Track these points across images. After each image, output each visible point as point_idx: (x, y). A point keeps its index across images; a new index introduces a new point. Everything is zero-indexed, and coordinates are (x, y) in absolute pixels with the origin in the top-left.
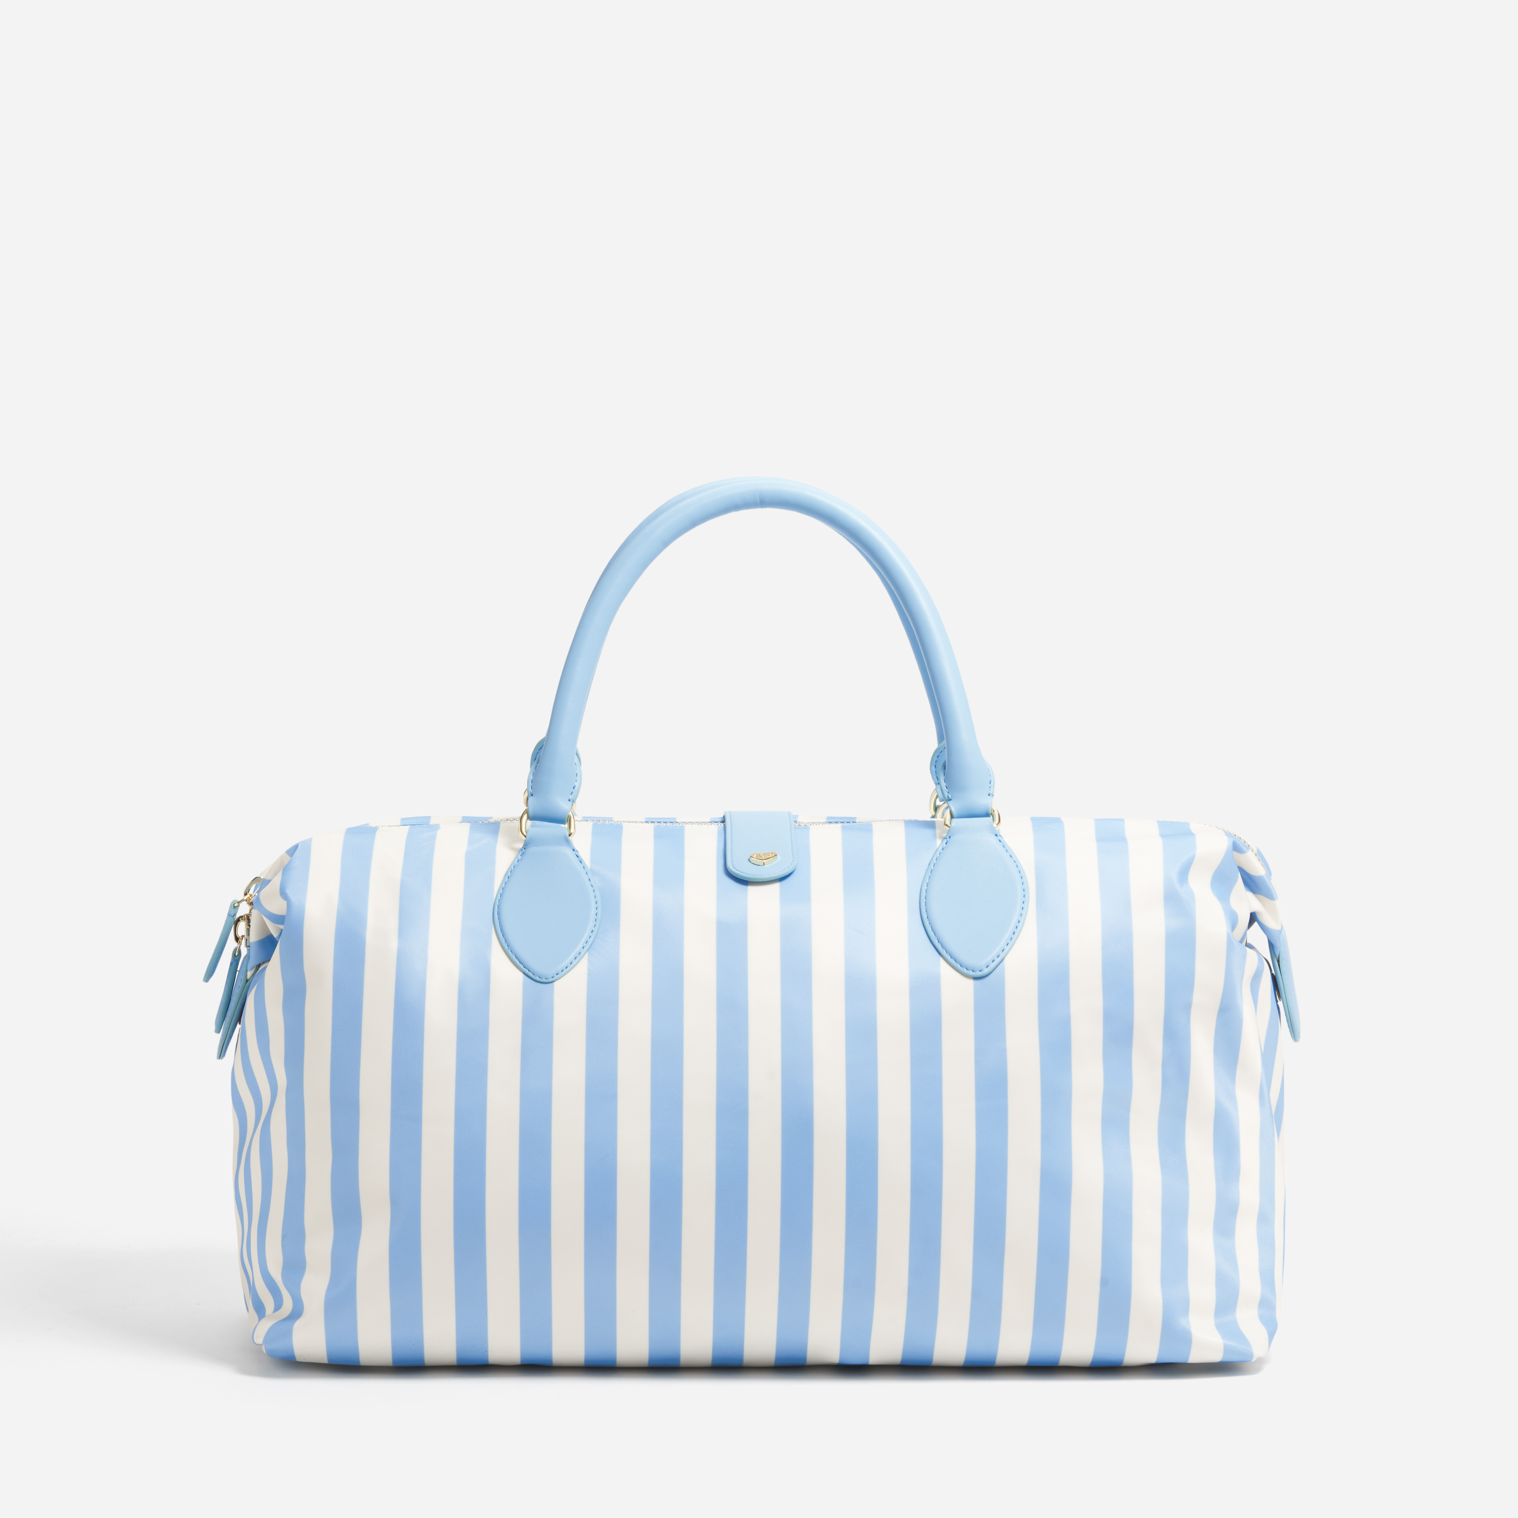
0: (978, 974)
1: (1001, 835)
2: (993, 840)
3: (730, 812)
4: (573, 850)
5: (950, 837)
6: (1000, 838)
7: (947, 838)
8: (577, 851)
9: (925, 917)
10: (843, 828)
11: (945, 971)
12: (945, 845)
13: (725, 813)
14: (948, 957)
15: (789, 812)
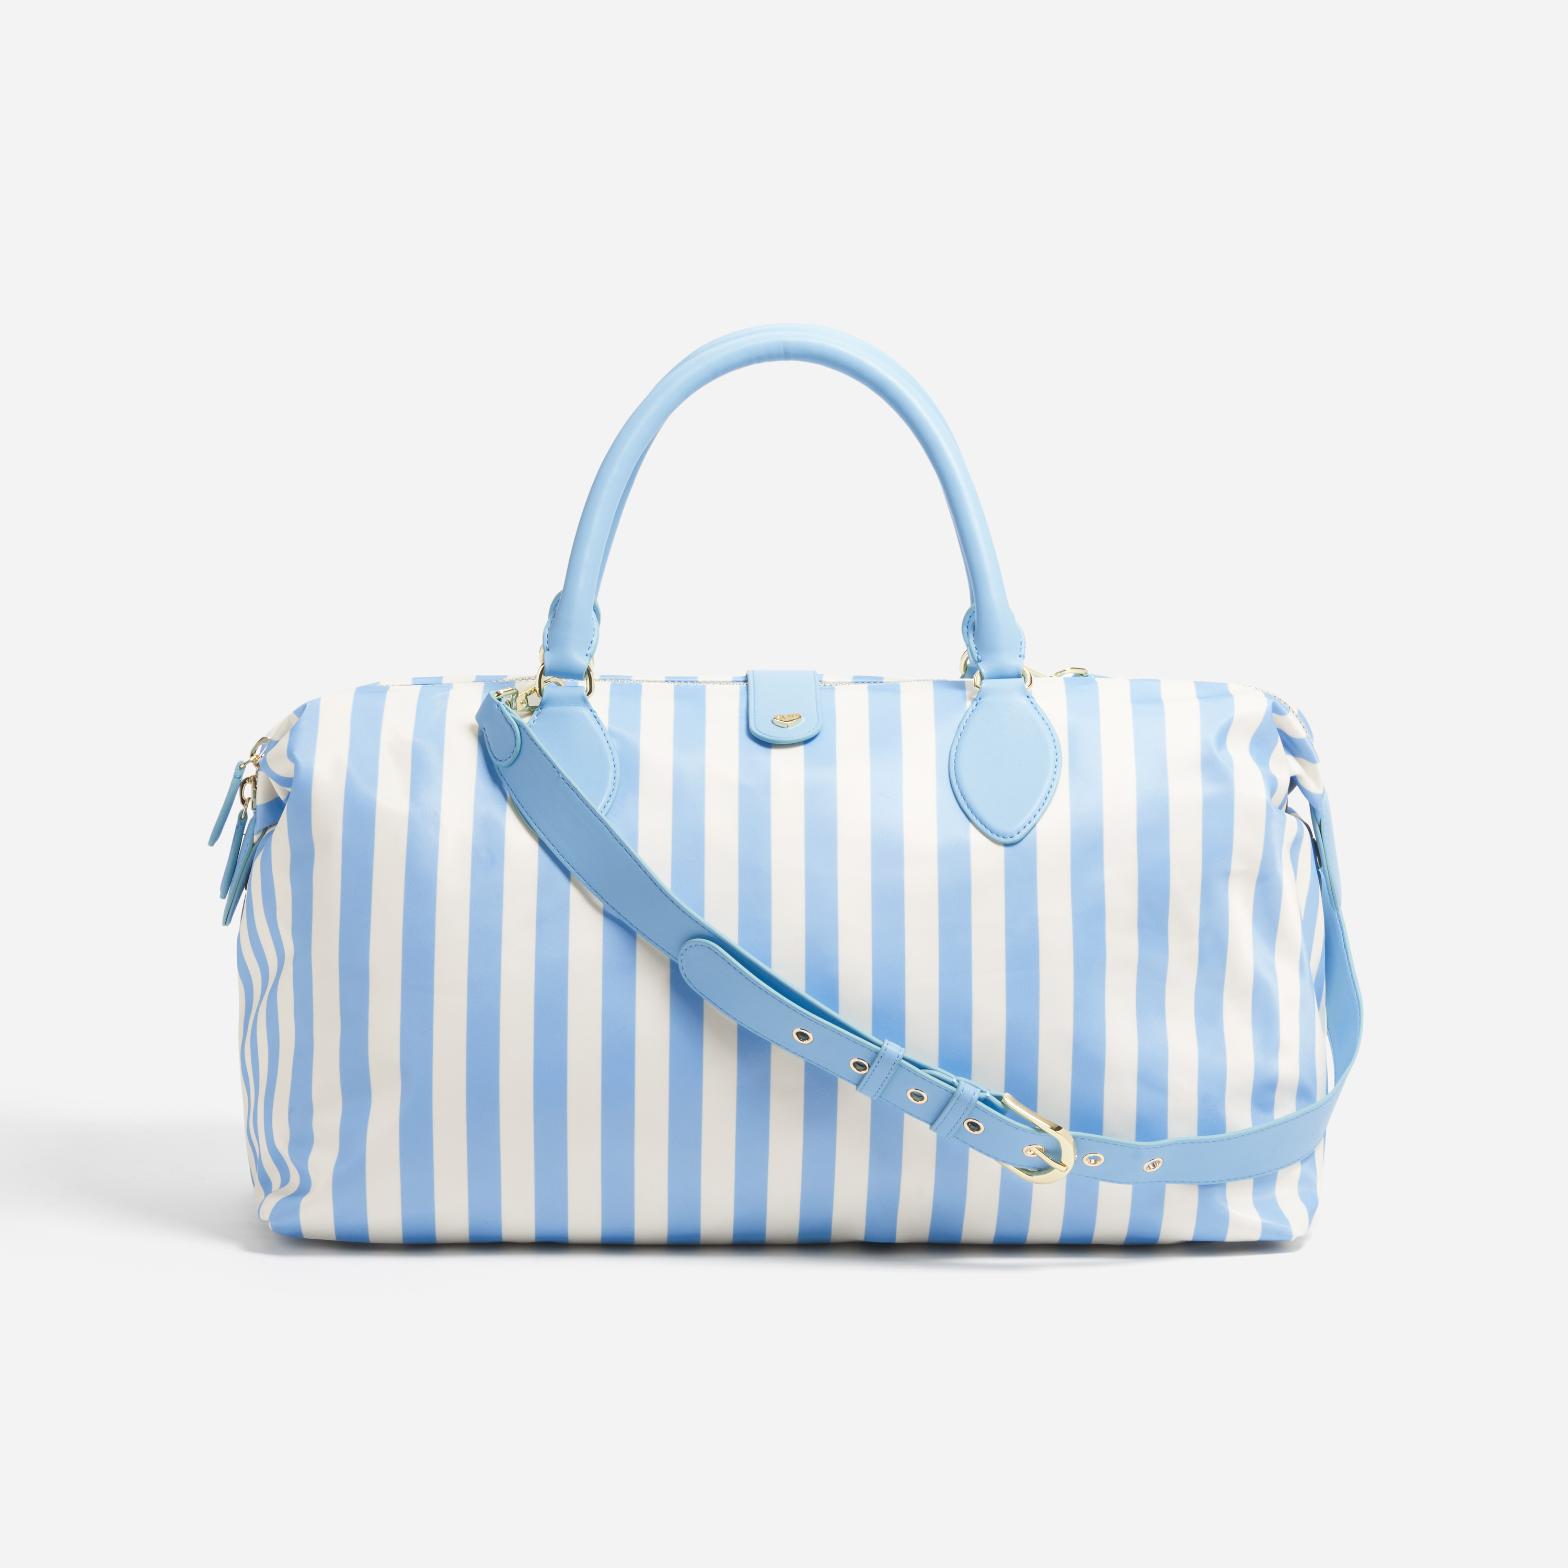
0: (1009, 840)
1: (1033, 696)
2: (1025, 701)
3: (753, 671)
4: (591, 710)
5: (980, 699)
6: (1032, 700)
7: (977, 700)
8: (595, 712)
9: (954, 781)
10: (869, 688)
11: (976, 838)
12: (975, 707)
13: (748, 672)
14: (978, 824)
15: (814, 672)
